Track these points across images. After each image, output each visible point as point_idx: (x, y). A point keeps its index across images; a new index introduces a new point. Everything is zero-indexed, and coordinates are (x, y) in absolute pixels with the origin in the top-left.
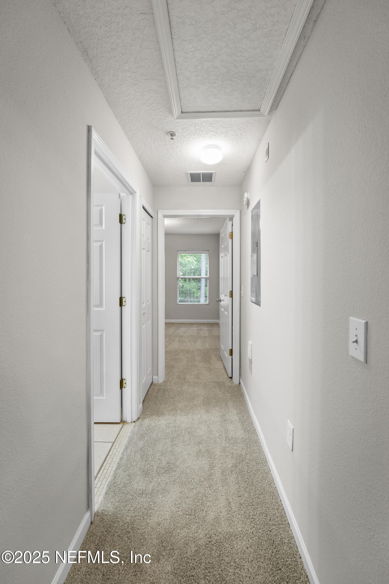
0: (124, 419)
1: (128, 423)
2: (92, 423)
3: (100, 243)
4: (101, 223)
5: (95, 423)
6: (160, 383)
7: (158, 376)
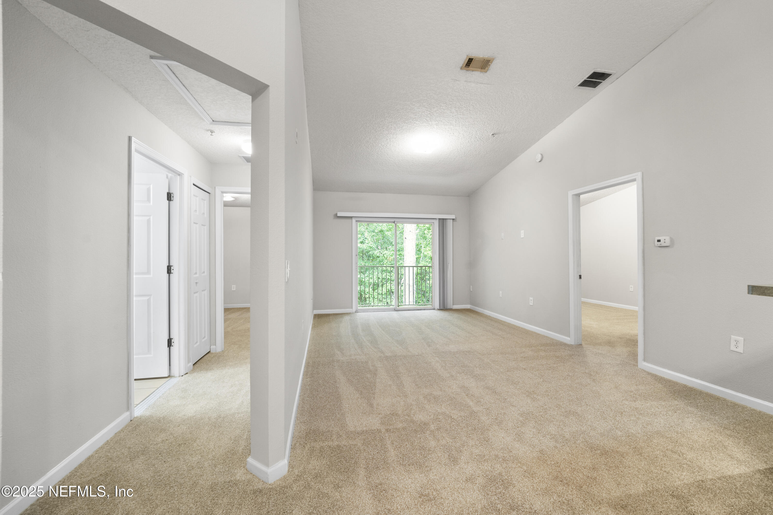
0: (172, 374)
1: (176, 377)
2: (133, 380)
3: (148, 218)
4: (149, 200)
5: (135, 380)
6: (218, 352)
7: (216, 346)
